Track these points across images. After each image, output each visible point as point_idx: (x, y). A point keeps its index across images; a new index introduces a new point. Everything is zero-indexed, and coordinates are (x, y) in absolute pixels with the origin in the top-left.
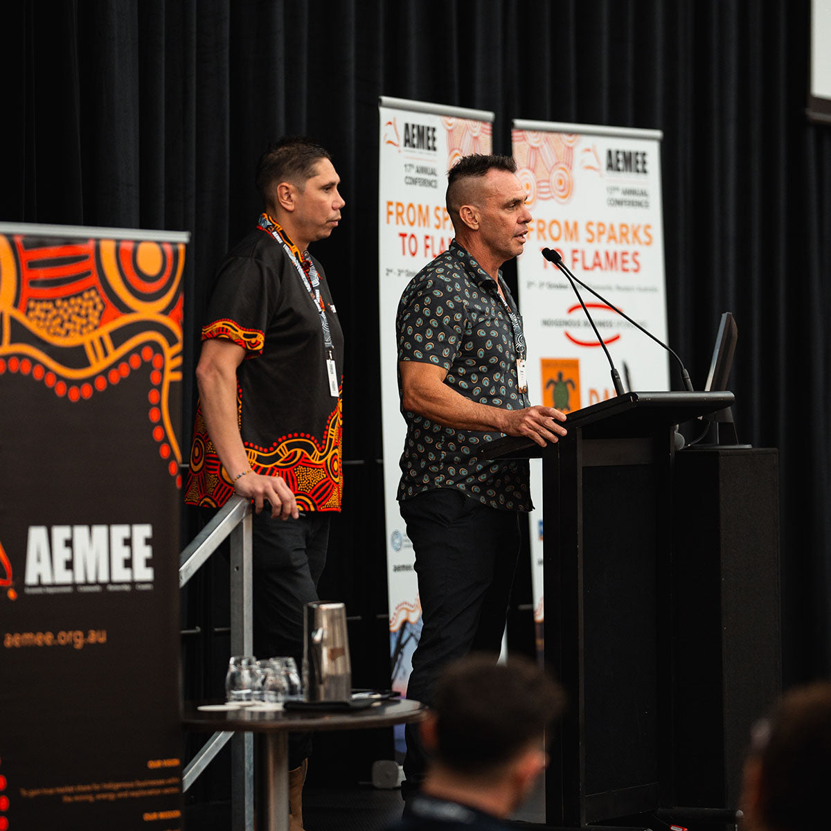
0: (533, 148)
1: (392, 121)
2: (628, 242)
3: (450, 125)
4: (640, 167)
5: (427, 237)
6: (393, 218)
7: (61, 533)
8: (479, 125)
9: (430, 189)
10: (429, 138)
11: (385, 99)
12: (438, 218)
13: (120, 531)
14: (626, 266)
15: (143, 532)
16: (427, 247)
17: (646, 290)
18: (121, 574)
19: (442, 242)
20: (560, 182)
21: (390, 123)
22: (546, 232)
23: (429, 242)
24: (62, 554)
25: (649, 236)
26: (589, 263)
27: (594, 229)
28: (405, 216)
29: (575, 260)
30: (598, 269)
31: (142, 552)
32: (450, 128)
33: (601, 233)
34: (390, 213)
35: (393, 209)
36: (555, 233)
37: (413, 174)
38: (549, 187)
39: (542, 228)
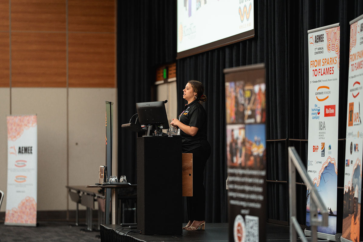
0: (353, 30)
1: (312, 37)
3: (327, 32)
5: (319, 69)
6: (312, 66)
8: (337, 28)
9: (322, 54)
10: (322, 38)
11: (309, 31)
12: (323, 62)
16: (319, 72)
19: (324, 69)
21: (311, 37)
23: (320, 71)
28: (314, 65)
30: (357, 69)
32: (327, 33)
33: (358, 56)
34: (311, 64)
35: (312, 63)
37: (317, 51)
39: (352, 57)
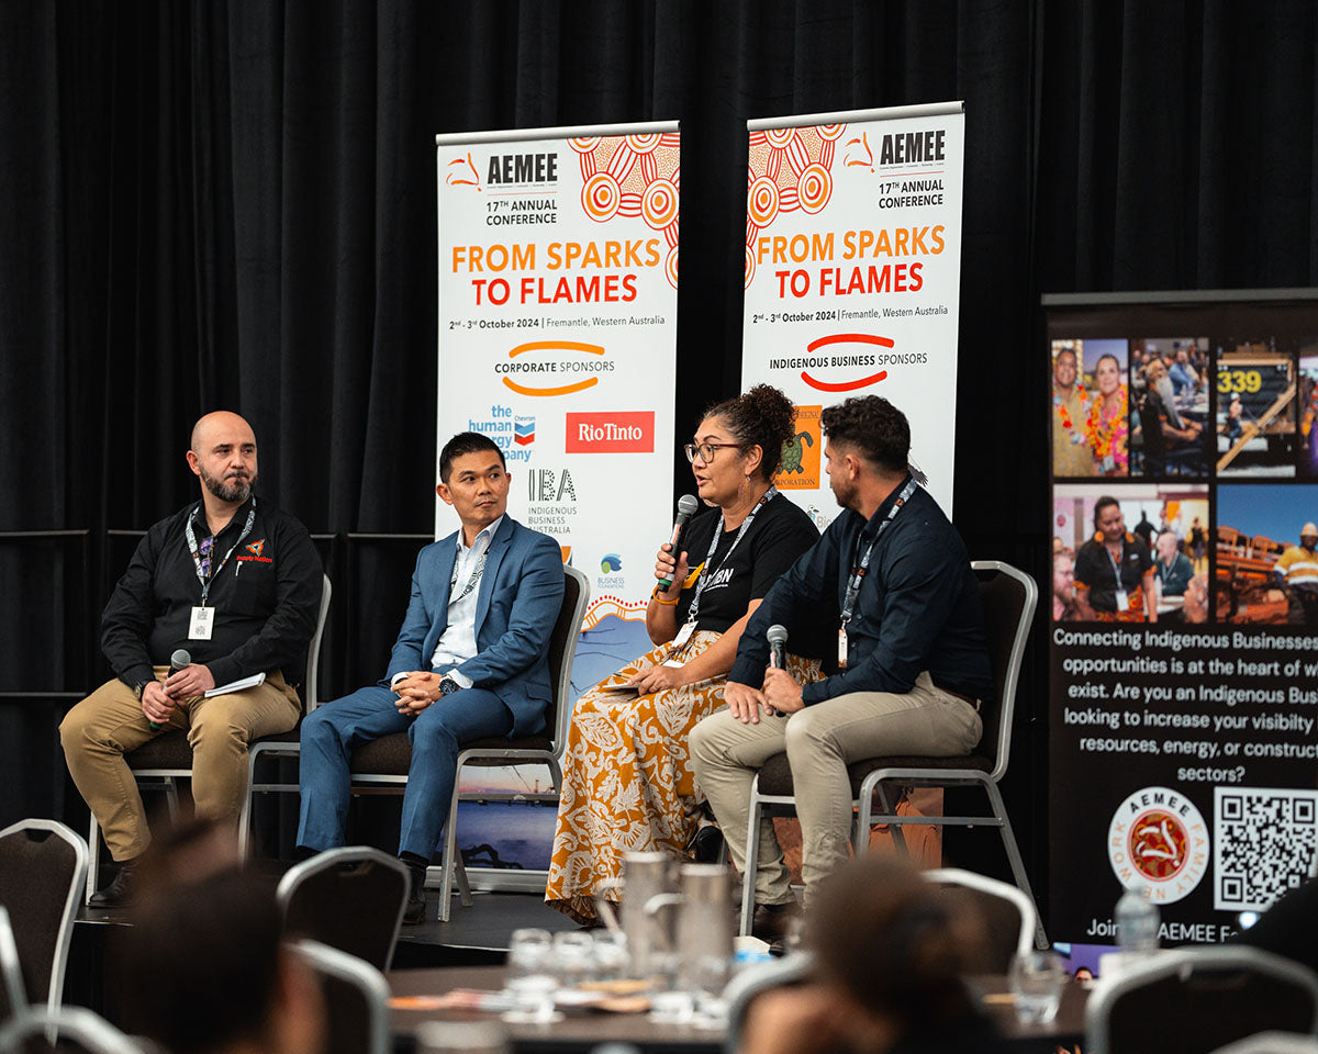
2: (906, 253)
4: (933, 152)
14: (901, 283)
17: (929, 311)
20: (812, 187)
22: (787, 252)
25: (940, 241)
26: (845, 285)
27: (855, 241)
29: (824, 283)
30: (856, 291)
33: (863, 245)
36: (799, 251)
38: (796, 195)
39: (780, 247)
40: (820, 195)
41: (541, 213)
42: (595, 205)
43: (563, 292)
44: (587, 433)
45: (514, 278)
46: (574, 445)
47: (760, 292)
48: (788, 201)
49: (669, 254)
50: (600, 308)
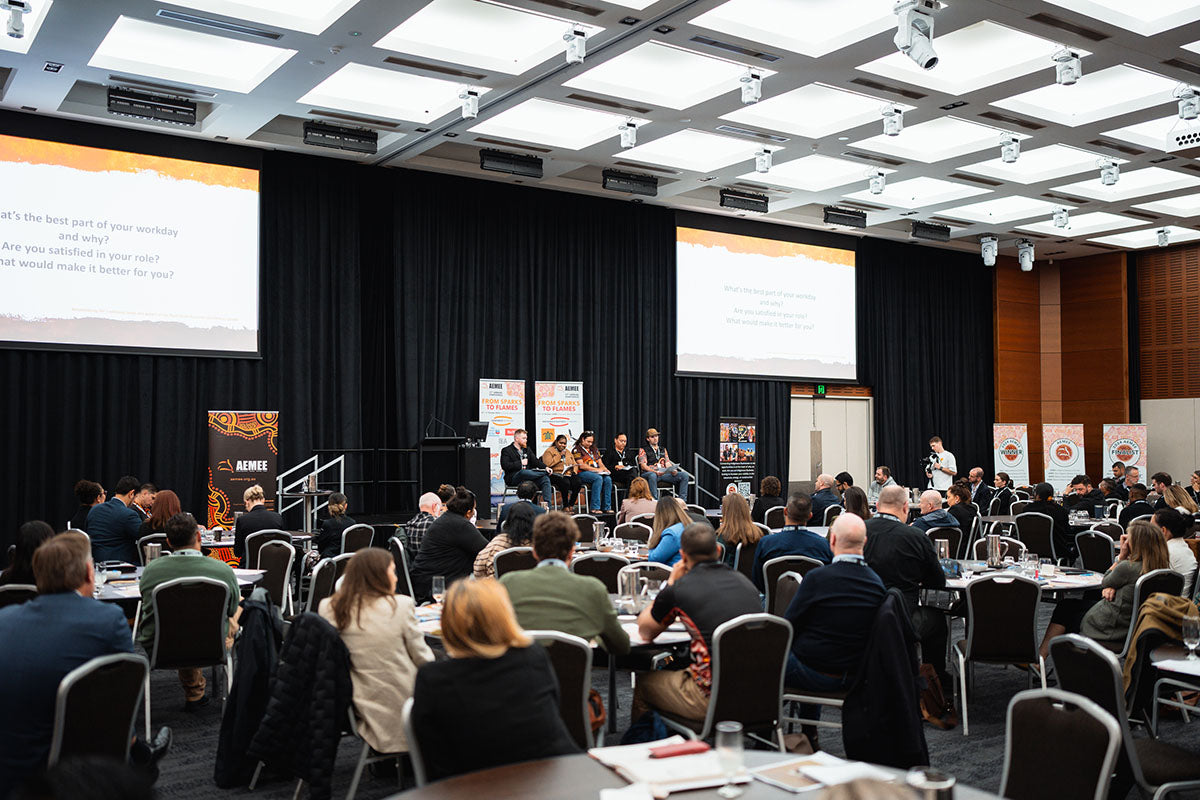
7: (245, 462)
8: (520, 383)
13: (259, 462)
15: (265, 462)
18: (259, 469)
24: (245, 465)
27: (560, 403)
29: (554, 409)
31: (264, 465)
32: (508, 384)
37: (493, 393)
39: (543, 402)
40: (552, 394)
41: (500, 394)
42: (509, 393)
43: (504, 408)
44: (509, 432)
45: (495, 405)
46: (507, 434)
47: (539, 409)
48: (544, 395)
49: (524, 403)
50: (509, 411)
